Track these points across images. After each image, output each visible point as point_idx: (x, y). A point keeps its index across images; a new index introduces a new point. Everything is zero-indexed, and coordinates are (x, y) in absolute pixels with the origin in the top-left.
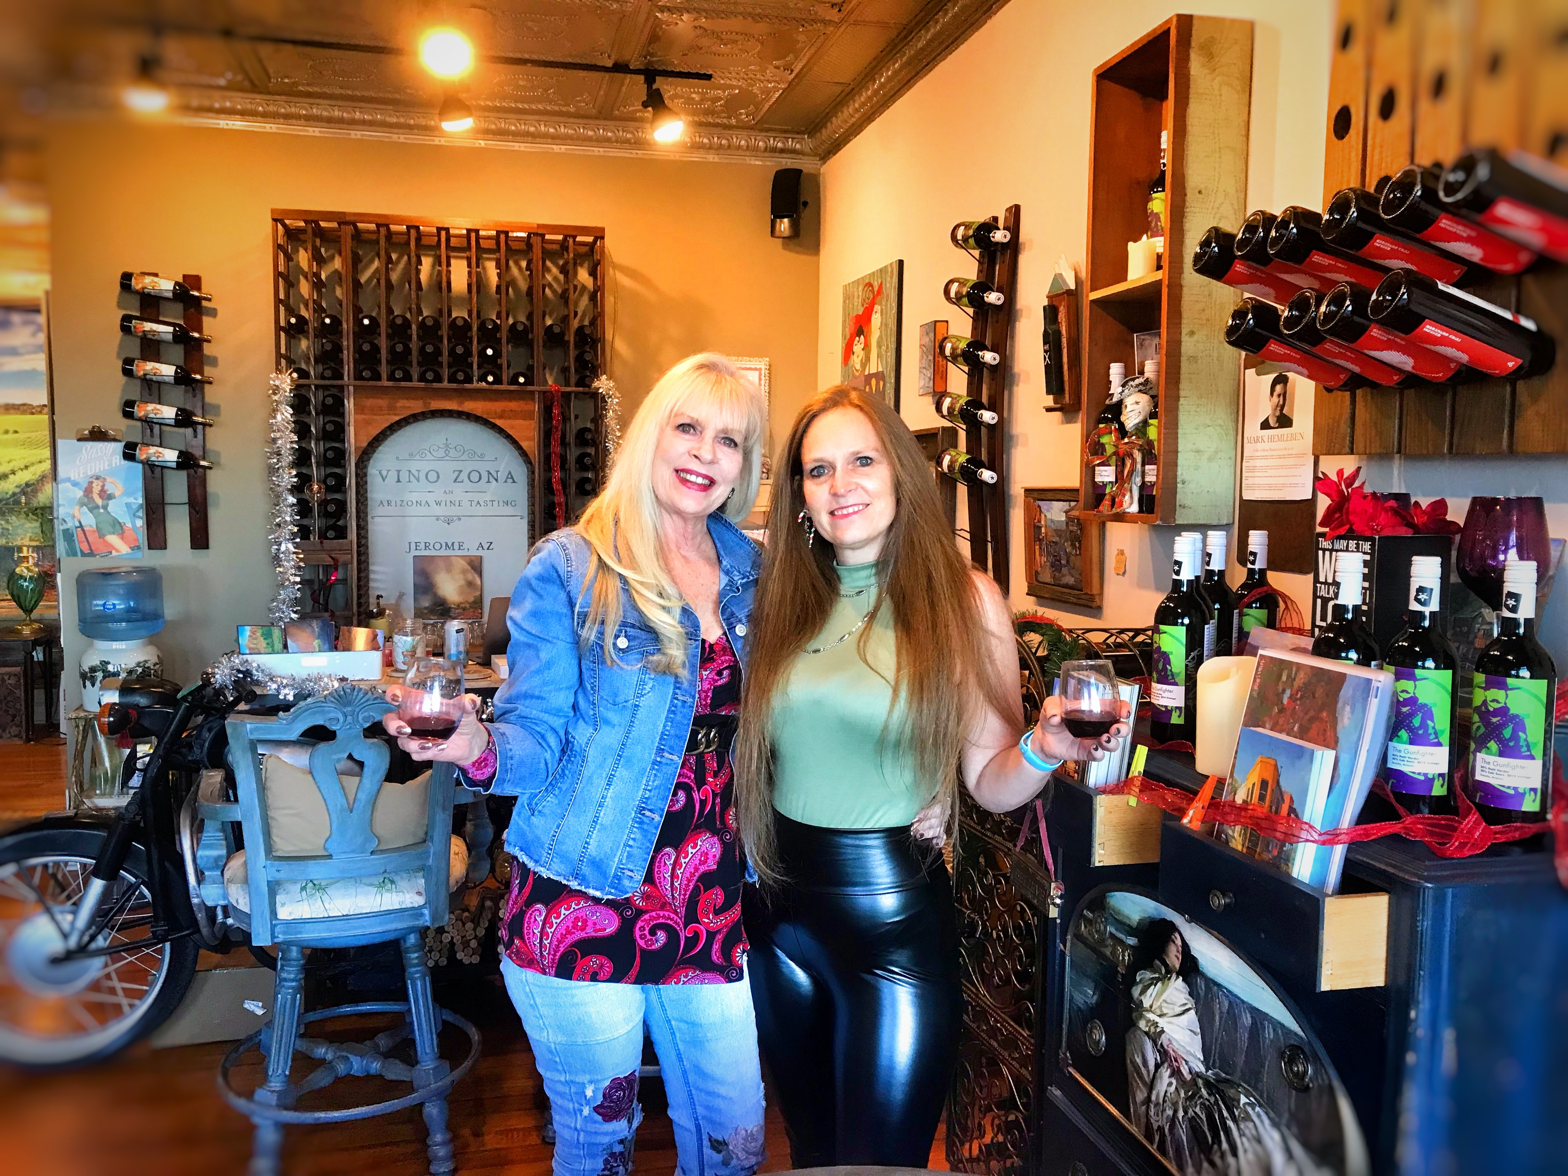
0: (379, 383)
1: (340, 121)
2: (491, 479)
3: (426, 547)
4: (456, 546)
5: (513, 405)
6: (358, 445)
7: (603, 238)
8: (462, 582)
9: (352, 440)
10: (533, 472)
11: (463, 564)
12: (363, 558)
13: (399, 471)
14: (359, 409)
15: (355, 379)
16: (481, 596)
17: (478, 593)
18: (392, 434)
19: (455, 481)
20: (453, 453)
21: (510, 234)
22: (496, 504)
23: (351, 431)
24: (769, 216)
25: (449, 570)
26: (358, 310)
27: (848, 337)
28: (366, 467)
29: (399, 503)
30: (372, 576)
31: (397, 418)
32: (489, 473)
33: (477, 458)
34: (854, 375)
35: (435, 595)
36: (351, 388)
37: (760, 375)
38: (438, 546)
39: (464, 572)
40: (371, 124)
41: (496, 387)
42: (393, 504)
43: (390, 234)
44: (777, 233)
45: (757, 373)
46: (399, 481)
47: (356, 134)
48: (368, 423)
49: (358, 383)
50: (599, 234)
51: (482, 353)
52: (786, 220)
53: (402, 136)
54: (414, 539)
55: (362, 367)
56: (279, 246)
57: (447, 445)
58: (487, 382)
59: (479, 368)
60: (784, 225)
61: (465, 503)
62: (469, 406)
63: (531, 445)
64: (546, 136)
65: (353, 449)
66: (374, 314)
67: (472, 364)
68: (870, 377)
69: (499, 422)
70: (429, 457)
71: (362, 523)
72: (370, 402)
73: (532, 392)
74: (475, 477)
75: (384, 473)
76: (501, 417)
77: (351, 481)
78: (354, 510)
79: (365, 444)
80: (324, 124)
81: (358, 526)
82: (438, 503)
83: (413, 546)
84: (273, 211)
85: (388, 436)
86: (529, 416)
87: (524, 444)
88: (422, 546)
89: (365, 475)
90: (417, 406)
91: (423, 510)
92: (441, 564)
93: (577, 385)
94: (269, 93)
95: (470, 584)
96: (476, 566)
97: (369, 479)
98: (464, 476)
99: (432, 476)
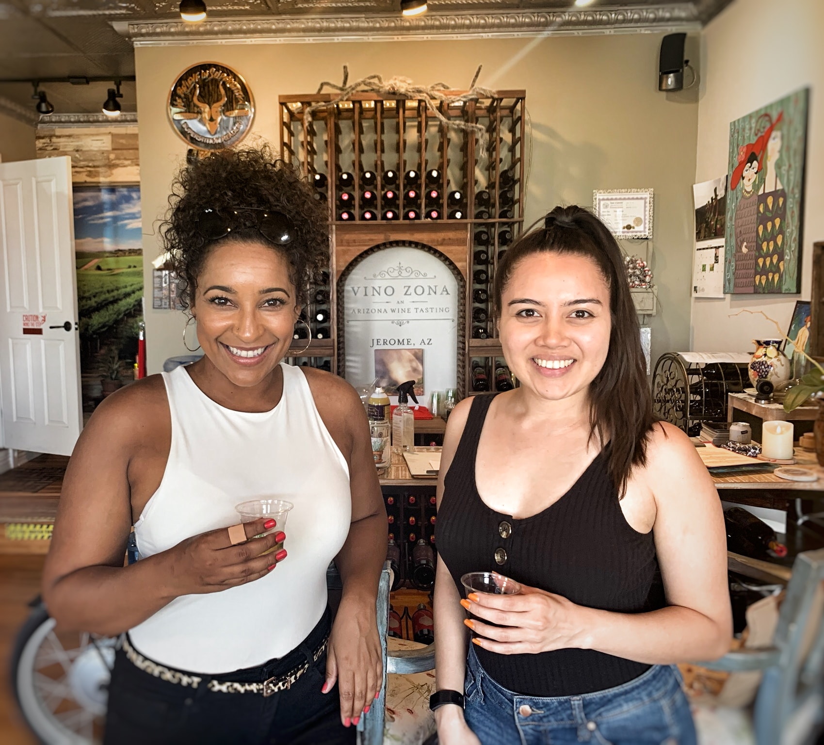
0: (353, 222)
1: (328, 30)
2: (431, 292)
3: (385, 343)
4: (405, 342)
5: (451, 235)
6: (339, 269)
7: (523, 99)
8: (410, 369)
9: (334, 266)
10: (464, 286)
11: (409, 355)
12: (341, 352)
13: (366, 288)
14: (340, 243)
15: (337, 220)
16: (423, 378)
17: (420, 377)
18: (362, 260)
19: (405, 294)
20: (404, 274)
21: (450, 105)
22: (434, 310)
23: (334, 259)
24: (659, 74)
25: (400, 359)
26: (338, 169)
27: (736, 164)
28: (343, 285)
29: (366, 311)
30: (347, 364)
31: (366, 248)
32: (430, 288)
33: (421, 276)
34: (743, 197)
35: (390, 378)
36: (334, 227)
37: (645, 203)
38: (392, 342)
39: (411, 361)
40: (350, 30)
41: (439, 221)
42: (362, 311)
43: (362, 110)
44: (664, 87)
45: (643, 201)
46: (366, 295)
47: (338, 39)
48: (345, 252)
49: (338, 223)
50: (520, 97)
51: (428, 195)
52: (672, 75)
53: (371, 37)
54: (375, 338)
55: (341, 212)
56: (284, 124)
57: (400, 268)
58: (432, 218)
59: (426, 206)
60: (670, 80)
61: (413, 310)
62: (417, 237)
63: (464, 264)
64: (478, 26)
65: (335, 272)
66: (350, 172)
67: (421, 204)
68: (766, 195)
69: (440, 248)
70: (387, 276)
71: (341, 326)
72: (347, 237)
73: (466, 224)
74: (419, 291)
75: (356, 289)
76: (442, 244)
77: (333, 296)
78: (335, 317)
79: (343, 269)
80: (317, 34)
81: (338, 329)
82: (393, 311)
83: (375, 342)
84: (280, 96)
85: (360, 262)
86: (462, 242)
87: (459, 265)
88: (382, 342)
89: (343, 291)
90: (380, 238)
91: (382, 316)
92: (395, 355)
93: (500, 217)
94: (280, 14)
95: (415, 370)
96: (419, 356)
97: (346, 294)
98: (411, 290)
99: (389, 291)
